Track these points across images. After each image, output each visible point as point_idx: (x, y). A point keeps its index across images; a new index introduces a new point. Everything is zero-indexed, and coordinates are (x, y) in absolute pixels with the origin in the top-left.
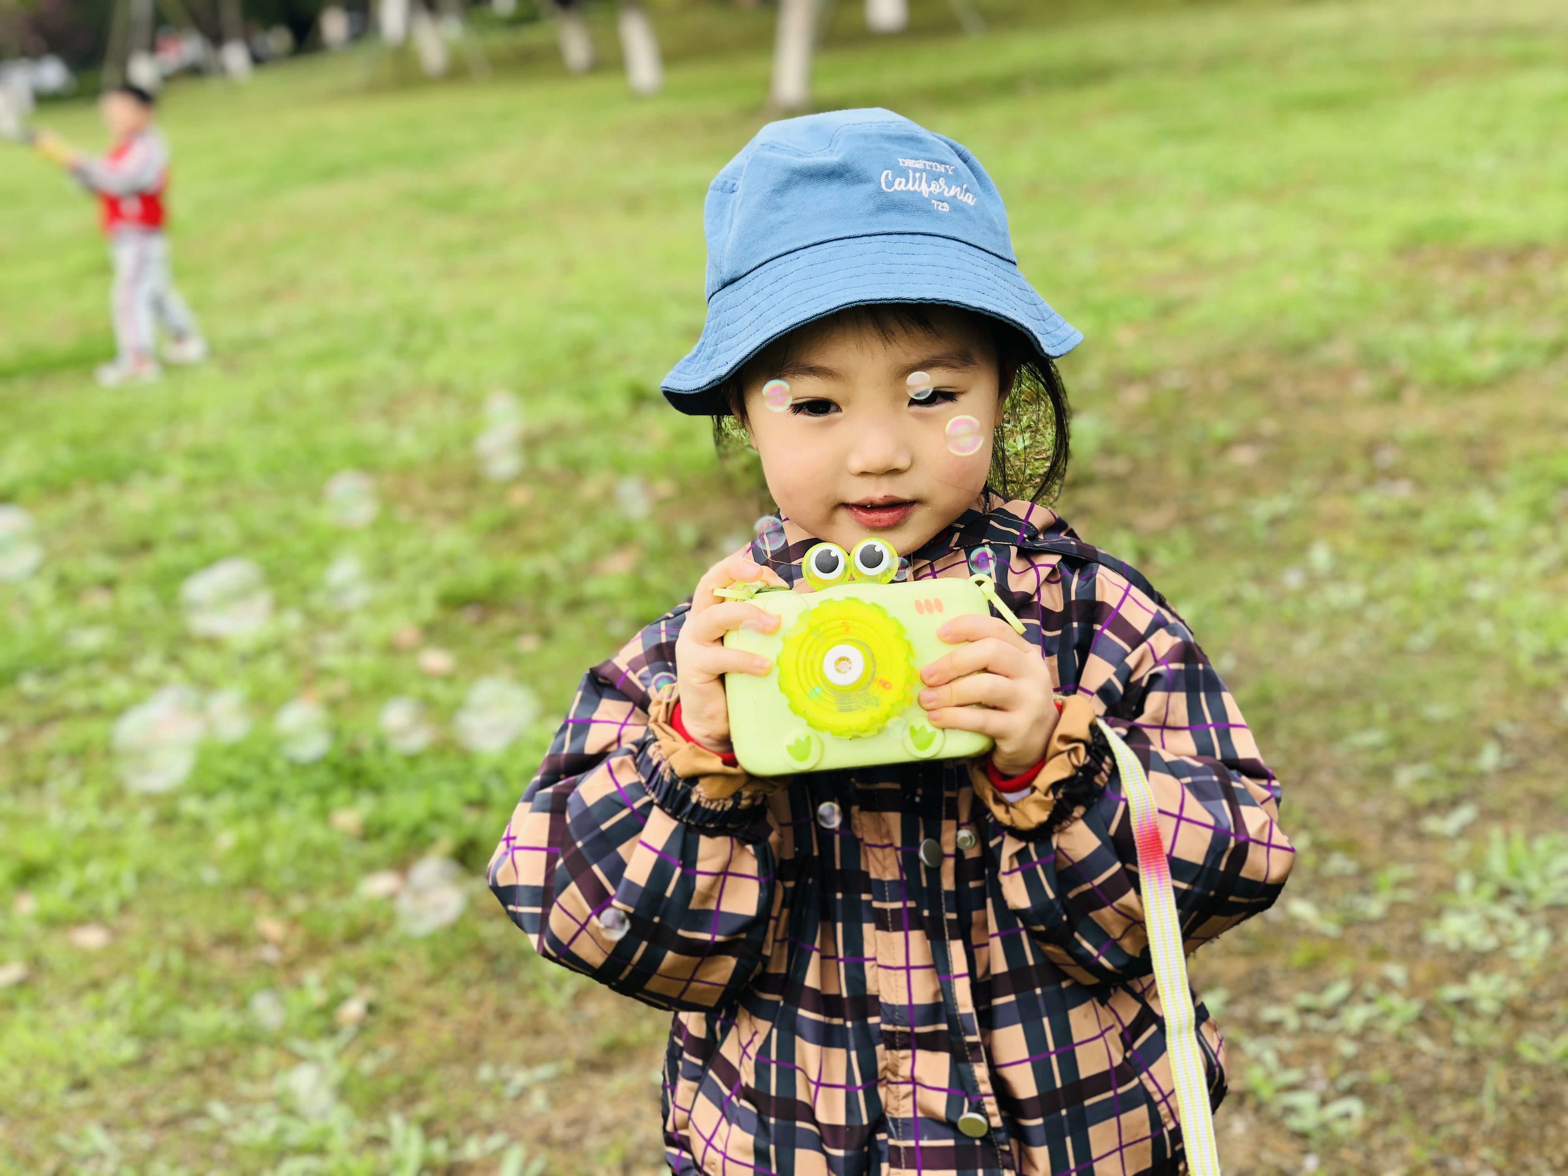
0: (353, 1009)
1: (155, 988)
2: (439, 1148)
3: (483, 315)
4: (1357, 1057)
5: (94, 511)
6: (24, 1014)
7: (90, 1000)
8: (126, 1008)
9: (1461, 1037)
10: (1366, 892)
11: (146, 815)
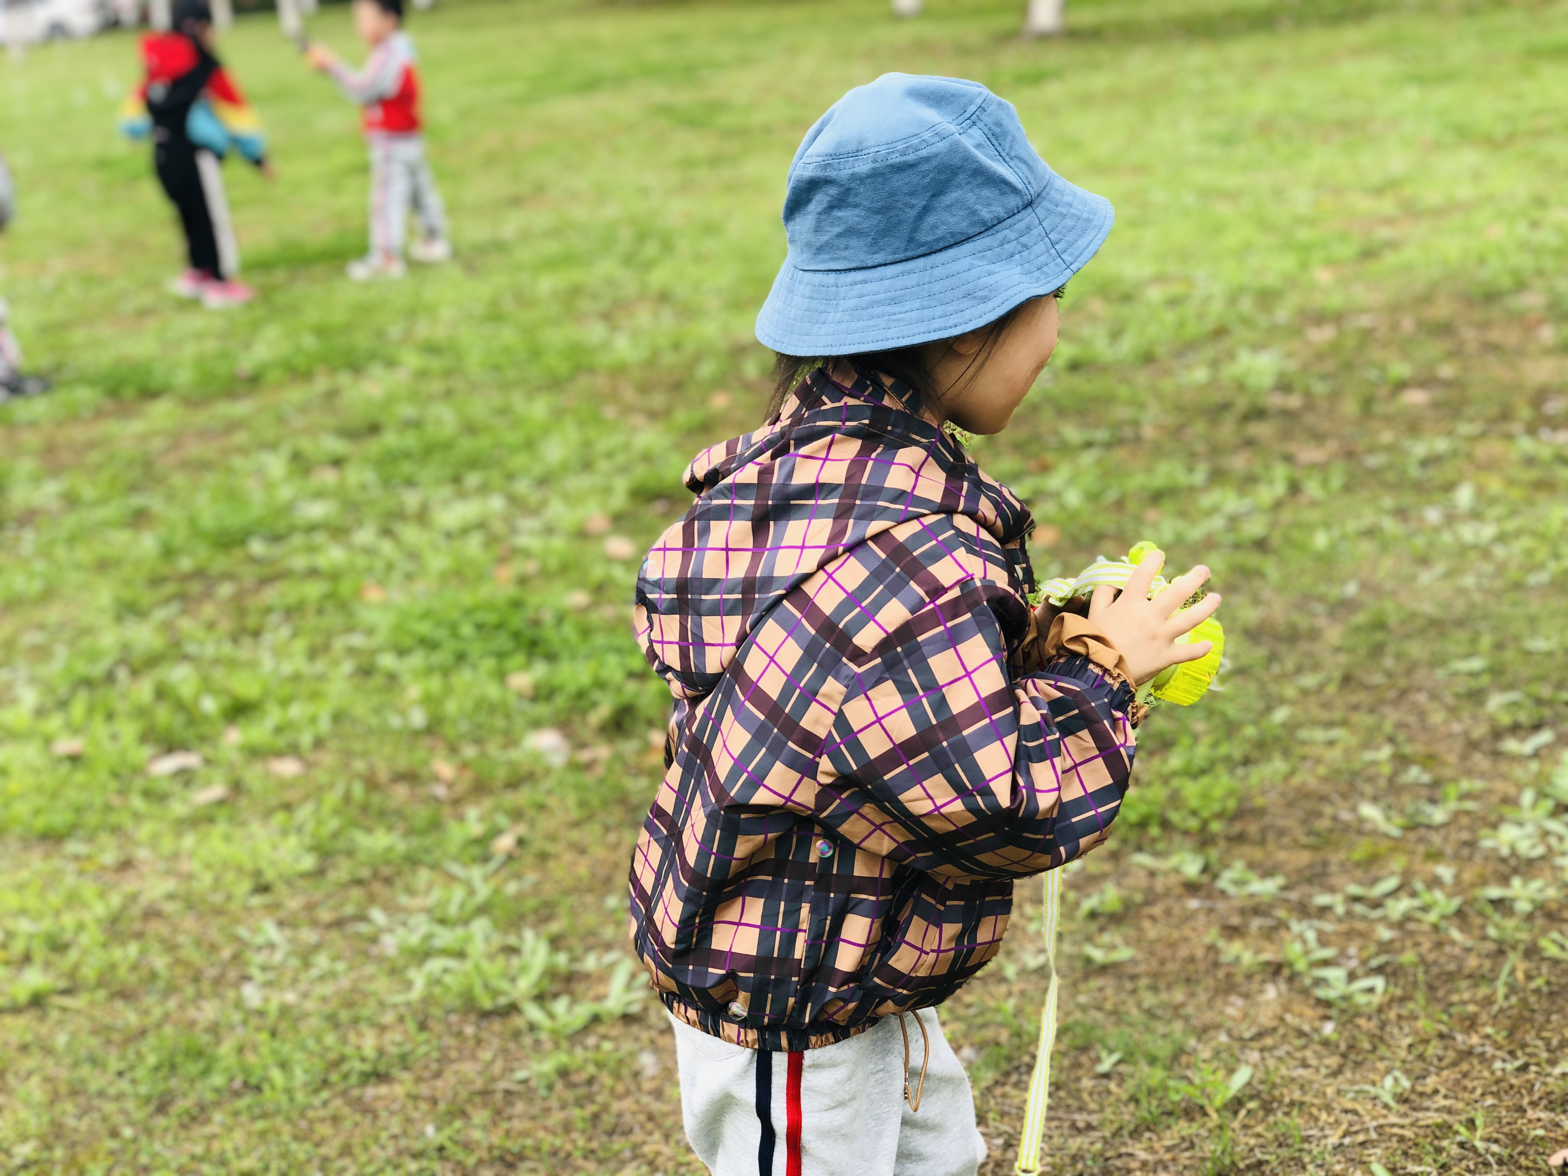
0: (505, 843)
1: (336, 812)
2: (562, 959)
3: (711, 229)
4: (1392, 941)
5: (332, 394)
6: (221, 827)
7: (280, 818)
8: (310, 827)
9: (1492, 932)
10: (1433, 801)
11: (347, 667)
